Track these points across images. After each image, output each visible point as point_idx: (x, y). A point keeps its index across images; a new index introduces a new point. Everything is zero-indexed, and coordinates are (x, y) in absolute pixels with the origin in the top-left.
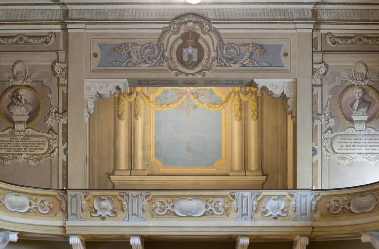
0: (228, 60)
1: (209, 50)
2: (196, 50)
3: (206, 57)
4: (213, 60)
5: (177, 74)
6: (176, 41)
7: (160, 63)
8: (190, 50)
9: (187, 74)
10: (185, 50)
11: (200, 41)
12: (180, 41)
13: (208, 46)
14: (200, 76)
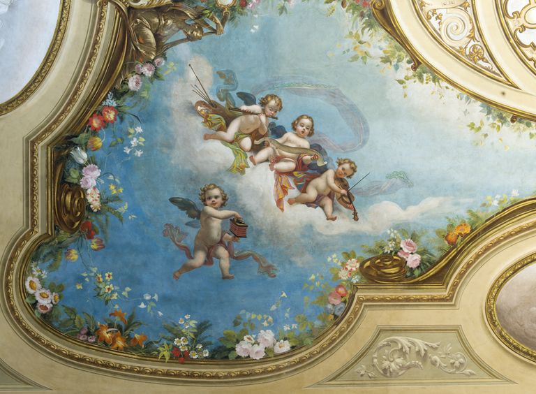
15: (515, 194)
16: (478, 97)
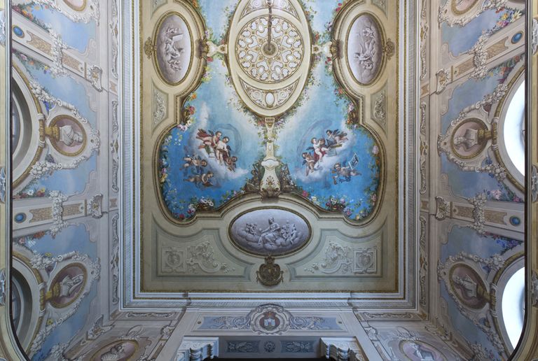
0: (298, 325)
1: (284, 320)
2: (274, 320)
3: (281, 324)
4: (287, 325)
5: (259, 333)
6: (260, 316)
7: (247, 327)
8: (270, 320)
9: (267, 334)
10: (266, 320)
11: (276, 316)
12: (263, 316)
13: (282, 318)
14: (277, 335)
15: (207, 21)
16: (236, 9)
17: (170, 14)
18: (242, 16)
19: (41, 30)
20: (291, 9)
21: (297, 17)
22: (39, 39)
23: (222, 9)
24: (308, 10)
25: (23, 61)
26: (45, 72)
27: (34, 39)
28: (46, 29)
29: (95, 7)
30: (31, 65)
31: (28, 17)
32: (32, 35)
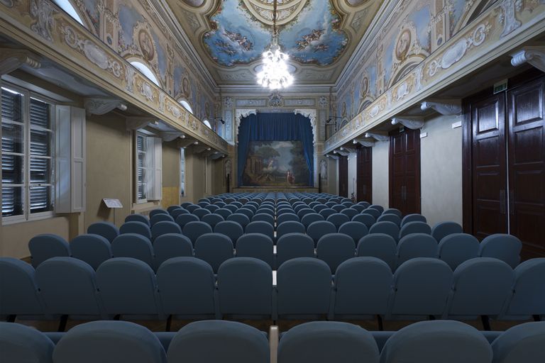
16: (302, 9)
17: (356, 5)
18: (298, 5)
19: (432, 36)
20: (258, 9)
21: (252, 5)
22: (437, 32)
23: (313, 9)
24: (243, 9)
25: (454, 26)
26: (454, 11)
27: (439, 32)
28: (430, 34)
29: (401, 27)
30: (454, 21)
31: (430, 45)
32: (437, 36)
